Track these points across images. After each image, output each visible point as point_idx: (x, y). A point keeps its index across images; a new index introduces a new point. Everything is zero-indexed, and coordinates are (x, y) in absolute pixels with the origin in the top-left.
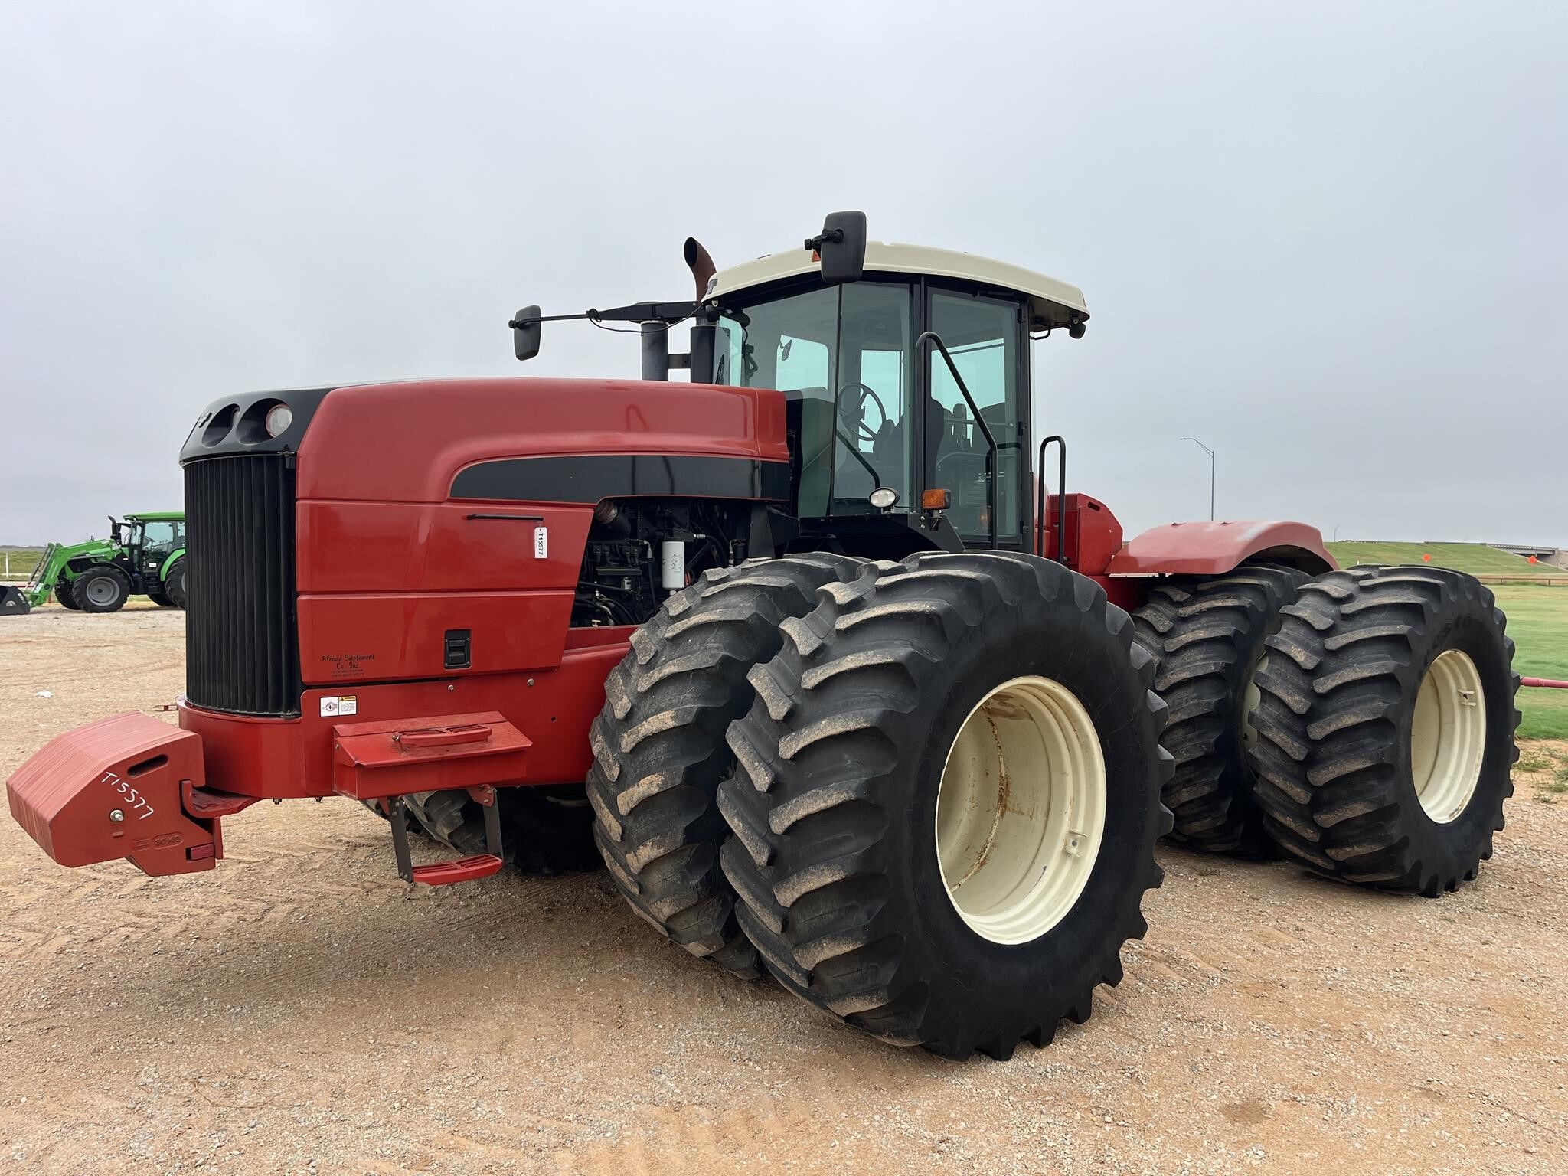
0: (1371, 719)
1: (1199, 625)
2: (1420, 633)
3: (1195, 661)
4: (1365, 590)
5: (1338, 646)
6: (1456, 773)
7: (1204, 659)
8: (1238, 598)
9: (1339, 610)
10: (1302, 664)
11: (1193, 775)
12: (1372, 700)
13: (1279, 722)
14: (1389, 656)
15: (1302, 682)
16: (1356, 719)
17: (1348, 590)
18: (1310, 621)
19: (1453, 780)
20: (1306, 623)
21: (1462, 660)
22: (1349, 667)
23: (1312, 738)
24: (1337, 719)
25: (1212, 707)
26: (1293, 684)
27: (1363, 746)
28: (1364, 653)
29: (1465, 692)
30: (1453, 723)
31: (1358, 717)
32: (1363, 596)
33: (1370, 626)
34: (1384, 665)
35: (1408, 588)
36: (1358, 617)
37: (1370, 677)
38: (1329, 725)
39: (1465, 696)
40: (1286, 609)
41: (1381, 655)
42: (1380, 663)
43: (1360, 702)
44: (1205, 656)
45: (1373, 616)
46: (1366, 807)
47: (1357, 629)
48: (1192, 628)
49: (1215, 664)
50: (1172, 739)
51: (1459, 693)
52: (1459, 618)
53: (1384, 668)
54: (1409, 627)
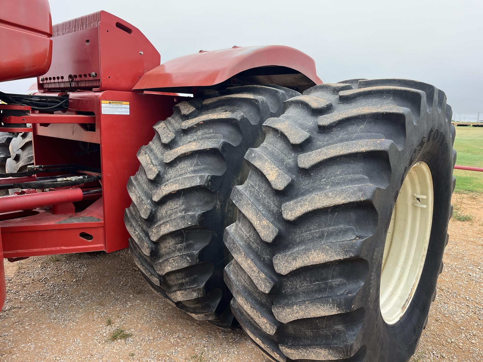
0: (342, 258)
1: (195, 137)
2: (400, 149)
3: (186, 173)
4: (344, 100)
5: (312, 163)
6: (405, 263)
7: (195, 171)
8: (233, 111)
9: (317, 122)
10: (272, 183)
11: (184, 281)
12: (345, 232)
13: (249, 246)
14: (367, 177)
15: (272, 204)
16: (324, 257)
17: (328, 100)
18: (286, 134)
19: (403, 269)
20: (283, 137)
21: (422, 171)
22: (320, 189)
23: (278, 272)
24: (304, 253)
25: (196, 220)
26: (264, 205)
27: (331, 288)
28: (338, 173)
29: (419, 196)
30: (406, 220)
31: (327, 254)
32: (342, 107)
33: (347, 140)
34: (360, 190)
35: (388, 97)
36: (335, 130)
37: (343, 204)
38: (295, 259)
39: (418, 199)
40: (270, 122)
41: (357, 176)
42: (356, 186)
43: (330, 234)
44: (196, 168)
45: (351, 129)
46: (331, 354)
47: (333, 143)
48: (189, 140)
49: (201, 177)
50: (166, 247)
51: (414, 197)
52: (431, 131)
53: (360, 194)
54: (391, 141)
